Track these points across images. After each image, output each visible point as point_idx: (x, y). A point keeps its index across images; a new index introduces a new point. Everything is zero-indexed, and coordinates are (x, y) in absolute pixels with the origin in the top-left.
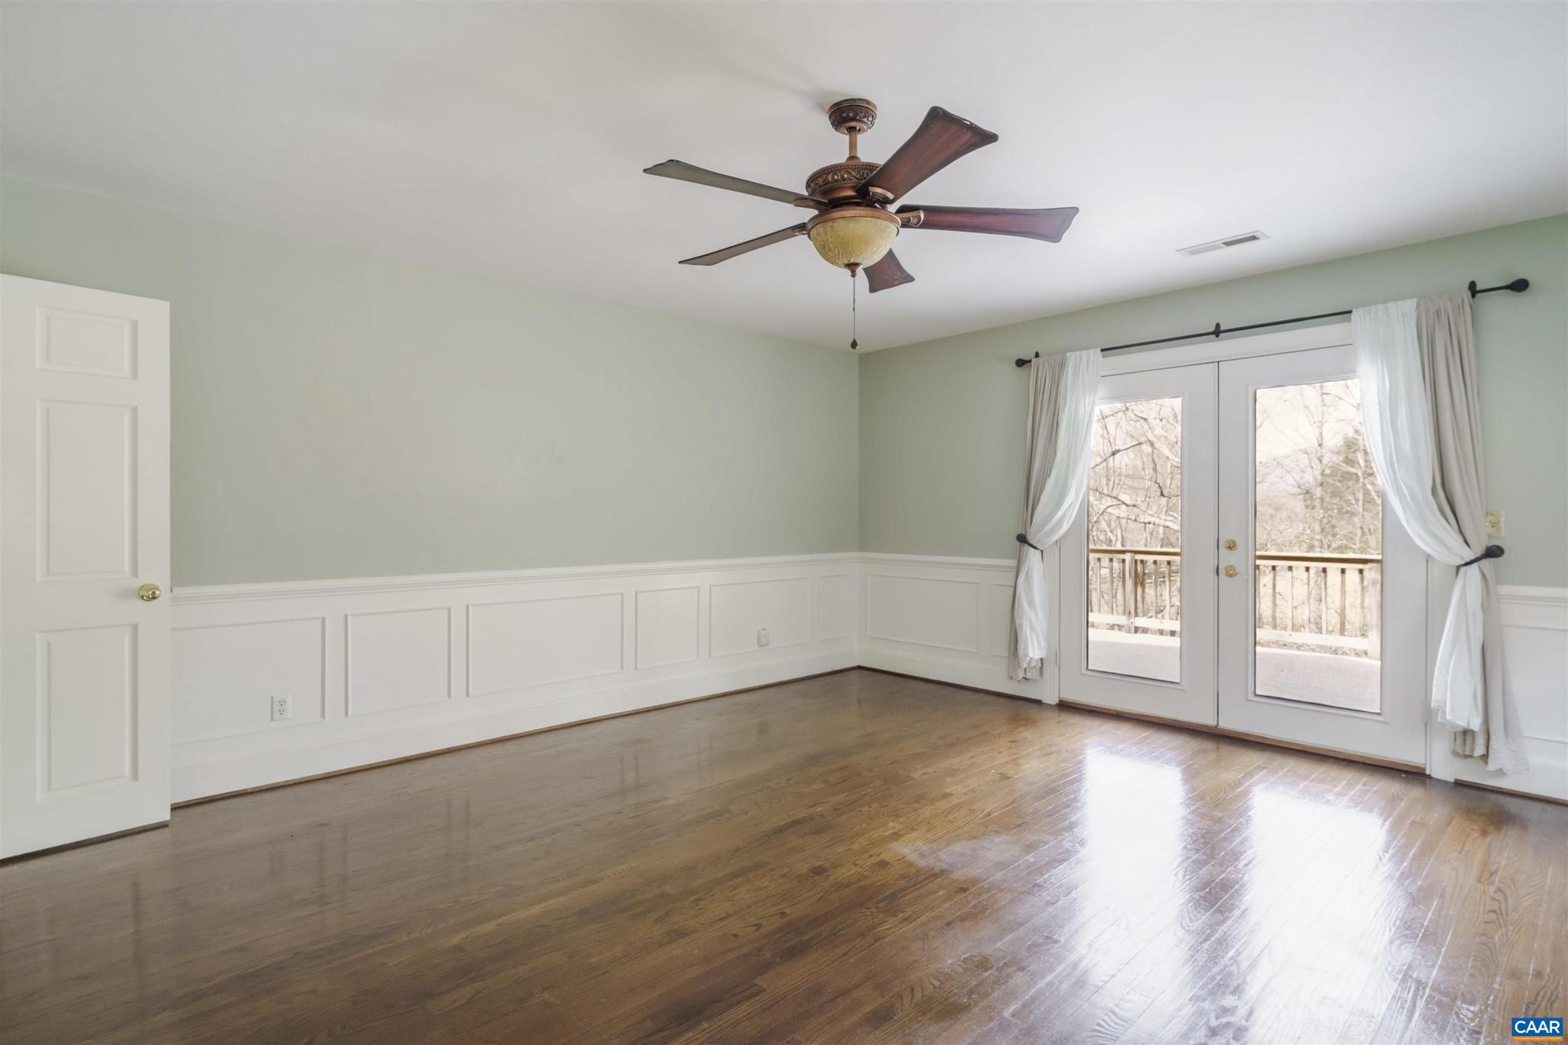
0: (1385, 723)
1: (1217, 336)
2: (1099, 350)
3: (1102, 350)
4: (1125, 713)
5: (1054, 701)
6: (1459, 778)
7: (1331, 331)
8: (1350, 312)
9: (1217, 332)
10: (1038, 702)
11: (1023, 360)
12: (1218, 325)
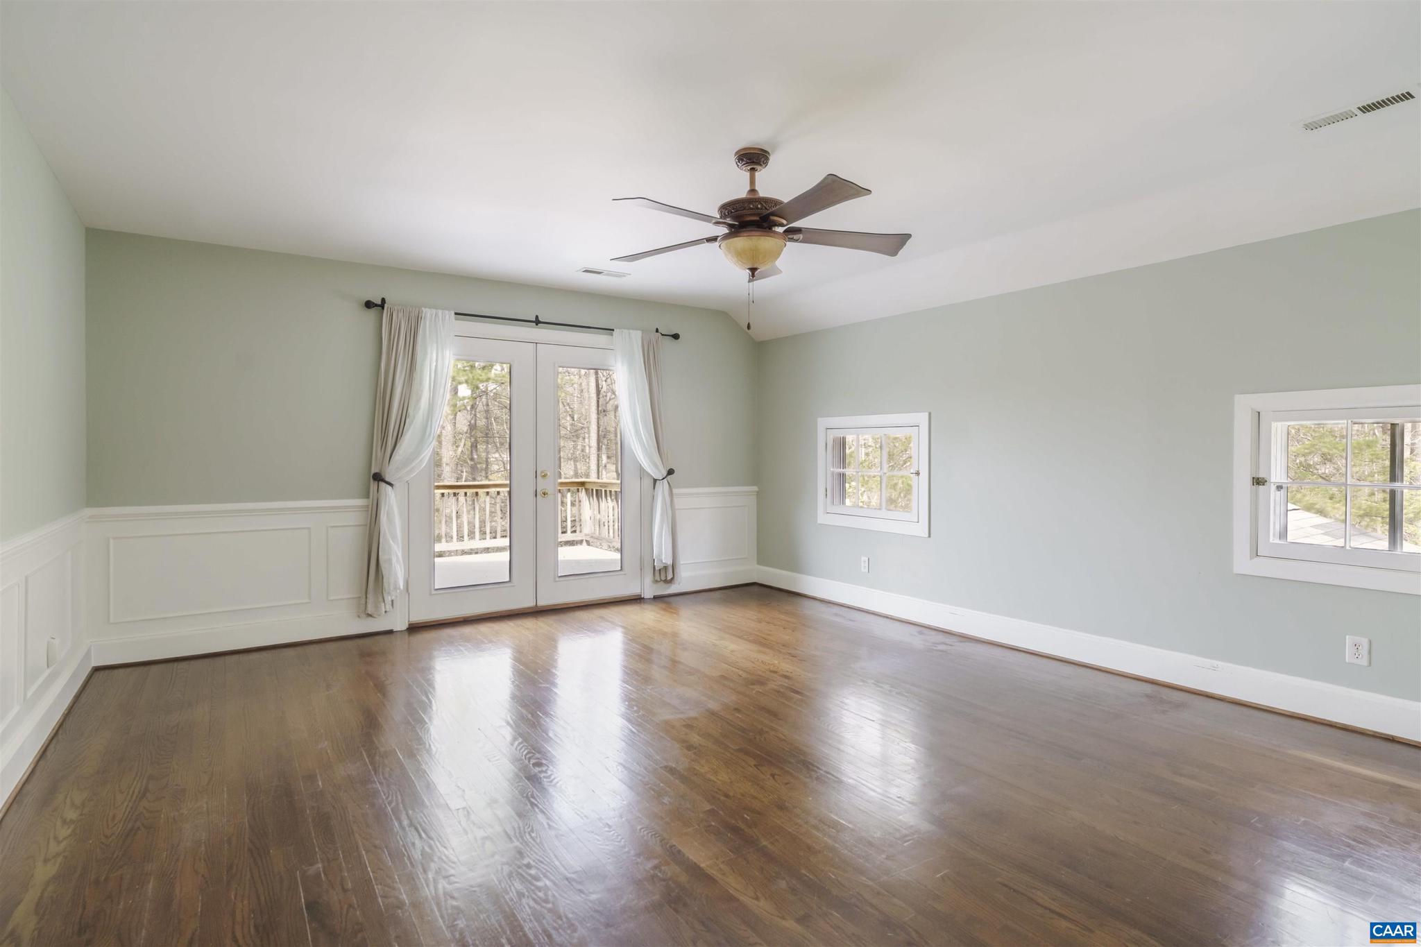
0: (625, 574)
1: (537, 325)
2: (453, 313)
3: (456, 314)
4: (468, 617)
5: (404, 626)
6: (655, 594)
7: (600, 339)
8: (613, 330)
9: (537, 322)
10: (390, 632)
11: (374, 303)
12: (537, 317)
